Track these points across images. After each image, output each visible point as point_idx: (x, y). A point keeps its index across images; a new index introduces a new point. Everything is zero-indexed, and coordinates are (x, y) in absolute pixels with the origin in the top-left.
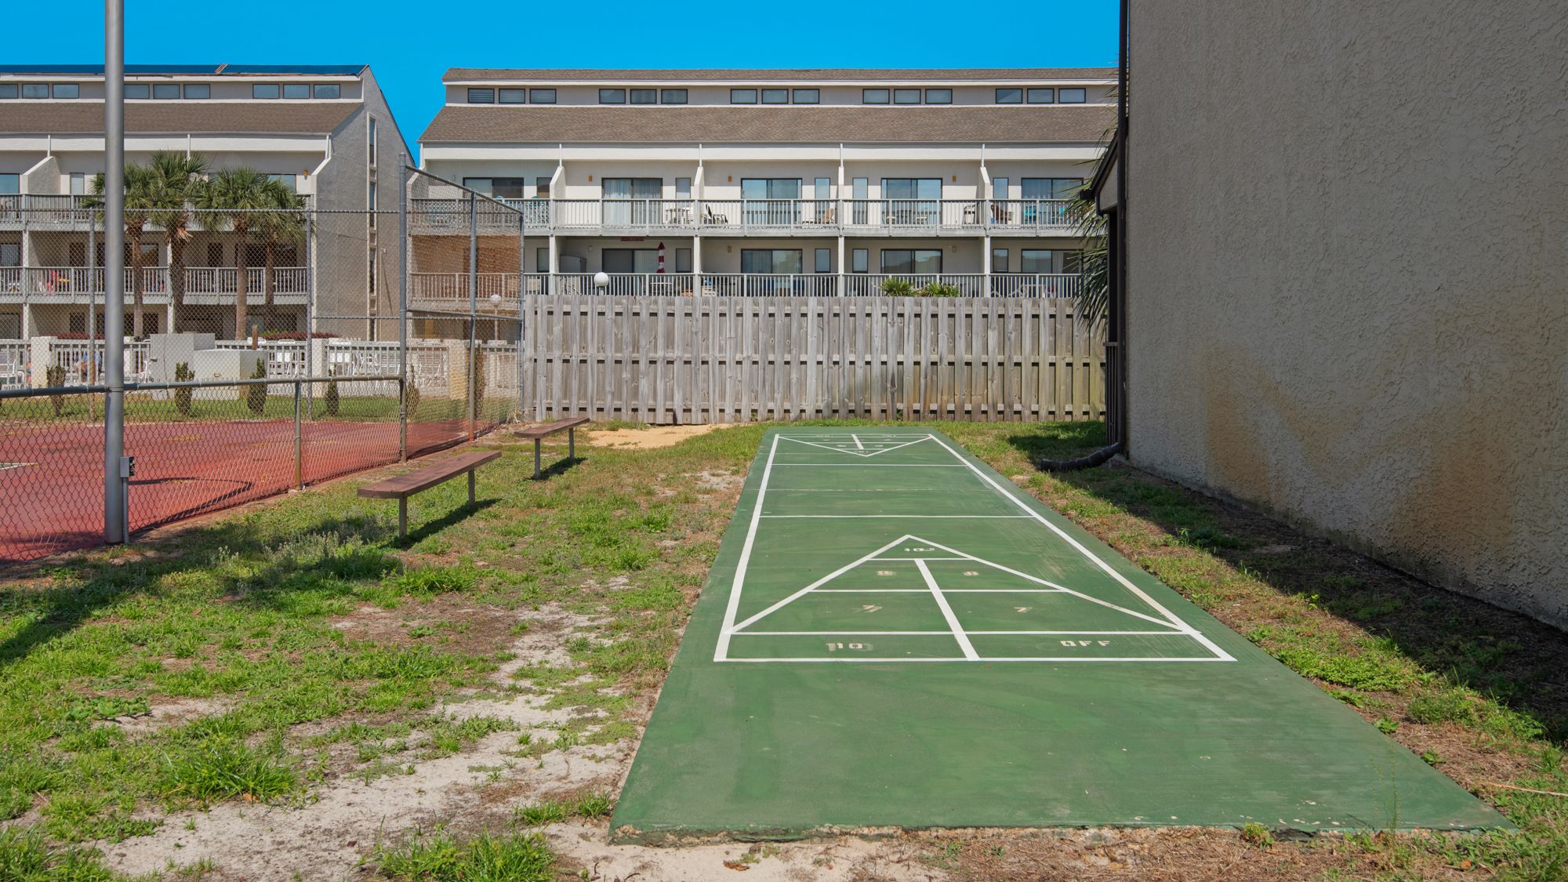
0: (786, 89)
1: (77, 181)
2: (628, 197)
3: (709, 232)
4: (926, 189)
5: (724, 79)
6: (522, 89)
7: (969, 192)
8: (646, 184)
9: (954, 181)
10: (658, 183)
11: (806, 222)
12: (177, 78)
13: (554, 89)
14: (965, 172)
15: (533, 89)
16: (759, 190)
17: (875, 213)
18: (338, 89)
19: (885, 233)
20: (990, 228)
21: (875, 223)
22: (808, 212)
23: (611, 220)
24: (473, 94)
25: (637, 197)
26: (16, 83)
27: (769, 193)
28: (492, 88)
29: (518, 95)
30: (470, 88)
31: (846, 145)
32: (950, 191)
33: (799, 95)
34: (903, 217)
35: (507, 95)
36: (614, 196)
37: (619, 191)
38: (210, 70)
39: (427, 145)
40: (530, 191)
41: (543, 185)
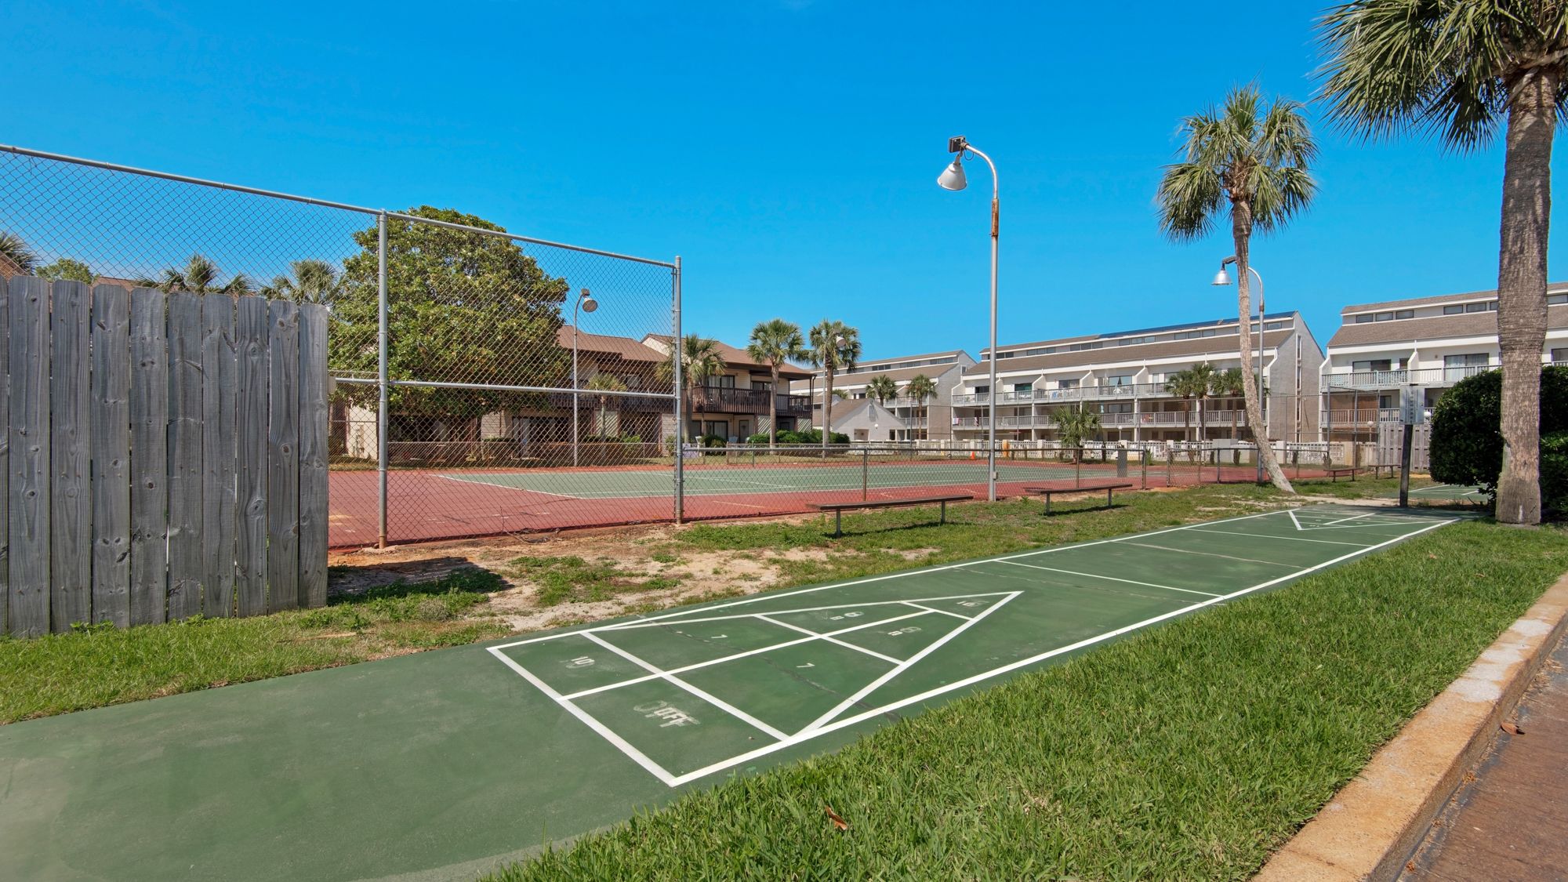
1: (1156, 377)
2: (1463, 365)
6: (1390, 312)
8: (1477, 357)
12: (1200, 329)
13: (1413, 310)
15: (1398, 312)
18: (1281, 324)
23: (1449, 379)
24: (1359, 318)
28: (1372, 314)
29: (1386, 316)
30: (1357, 316)
35: (1381, 316)
36: (1453, 365)
37: (1456, 362)
38: (1215, 323)
39: (1330, 348)
40: (1395, 366)
41: (1404, 362)
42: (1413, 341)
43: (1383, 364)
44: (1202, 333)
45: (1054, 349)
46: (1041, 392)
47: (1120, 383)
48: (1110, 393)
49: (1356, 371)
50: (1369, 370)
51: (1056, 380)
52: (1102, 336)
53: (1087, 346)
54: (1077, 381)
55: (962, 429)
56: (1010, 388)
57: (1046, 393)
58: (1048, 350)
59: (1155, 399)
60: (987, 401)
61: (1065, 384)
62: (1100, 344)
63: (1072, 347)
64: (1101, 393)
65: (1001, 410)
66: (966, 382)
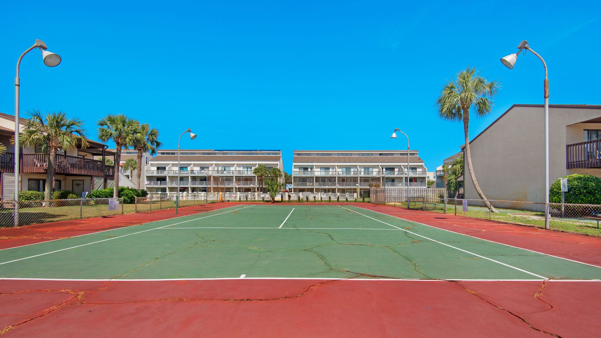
0: (347, 153)
1: (239, 168)
2: (324, 171)
3: (338, 176)
4: (370, 169)
5: (337, 152)
6: (306, 153)
7: (377, 170)
8: (327, 168)
9: (375, 168)
10: (329, 168)
11: (352, 174)
12: (252, 152)
13: (310, 154)
14: (377, 167)
15: (307, 153)
16: (344, 170)
17: (362, 173)
18: (277, 154)
19: (364, 176)
20: (381, 175)
21: (362, 175)
22: (352, 173)
23: (322, 174)
24: (298, 154)
25: (326, 171)
26: (227, 153)
27: (346, 170)
28: (301, 153)
29: (305, 154)
30: (297, 153)
31: (359, 163)
32: (374, 170)
33: (349, 155)
34: (368, 174)
35: (303, 154)
36: (322, 170)
37: (323, 169)
38: (257, 151)
39: (294, 163)
40: (309, 170)
41: (312, 169)
42: (314, 163)
43: (306, 169)
44: (253, 154)
45: (195, 153)
46: (192, 171)
47: (225, 169)
48: (222, 173)
49: (300, 170)
50: (303, 170)
51: (198, 167)
52: (215, 150)
53: (210, 154)
54: (208, 168)
55: (151, 186)
56: (176, 169)
57: (194, 172)
58: (192, 153)
59: (366, 177)
60: (165, 174)
61: (202, 168)
62: (215, 153)
63: (203, 154)
64: (218, 173)
65: (172, 178)
66: (151, 164)
